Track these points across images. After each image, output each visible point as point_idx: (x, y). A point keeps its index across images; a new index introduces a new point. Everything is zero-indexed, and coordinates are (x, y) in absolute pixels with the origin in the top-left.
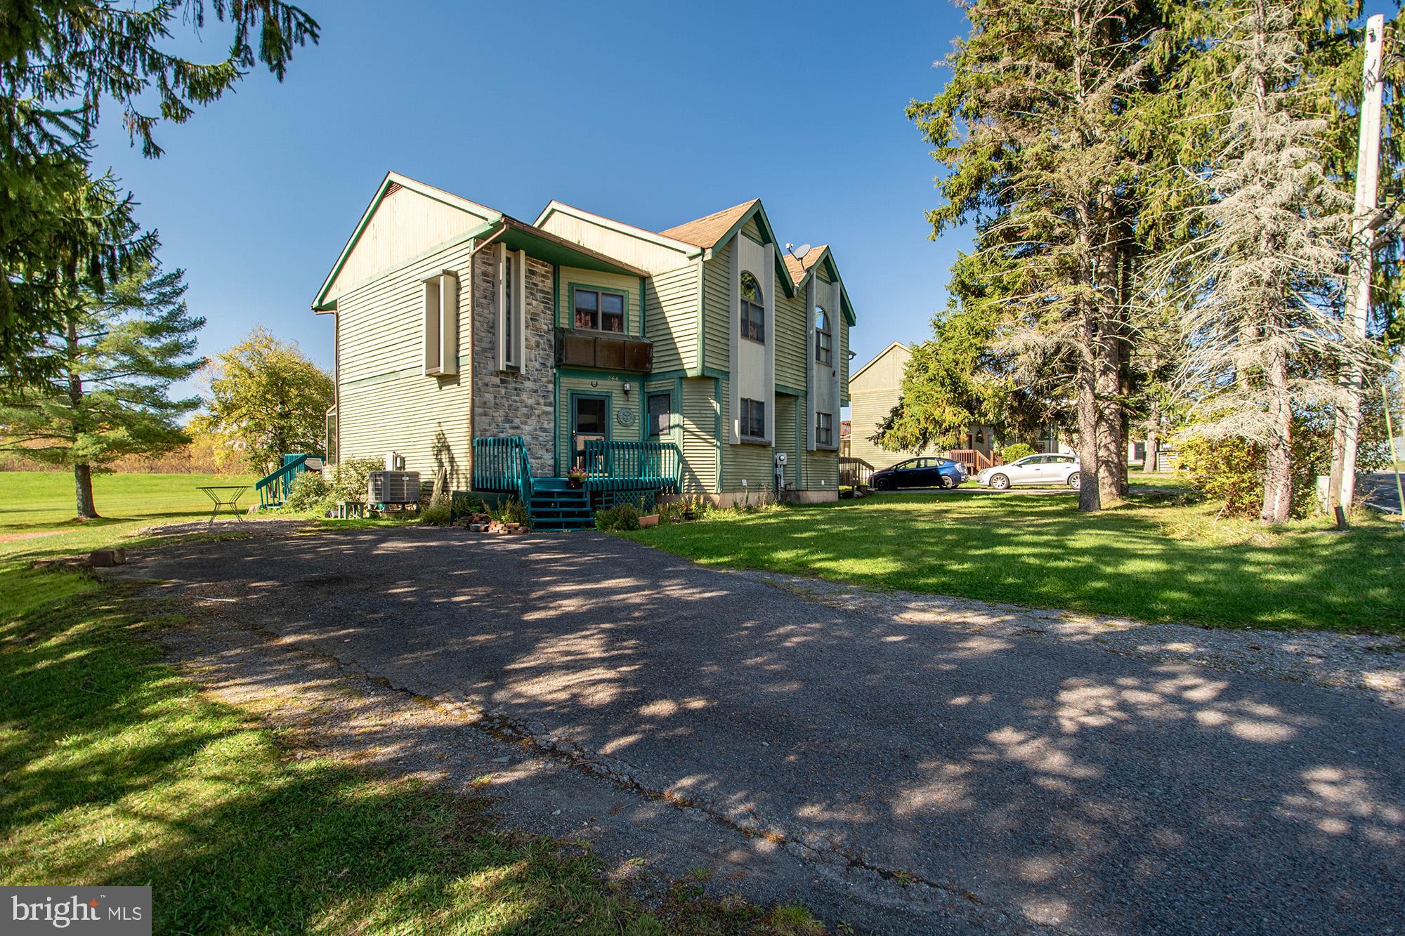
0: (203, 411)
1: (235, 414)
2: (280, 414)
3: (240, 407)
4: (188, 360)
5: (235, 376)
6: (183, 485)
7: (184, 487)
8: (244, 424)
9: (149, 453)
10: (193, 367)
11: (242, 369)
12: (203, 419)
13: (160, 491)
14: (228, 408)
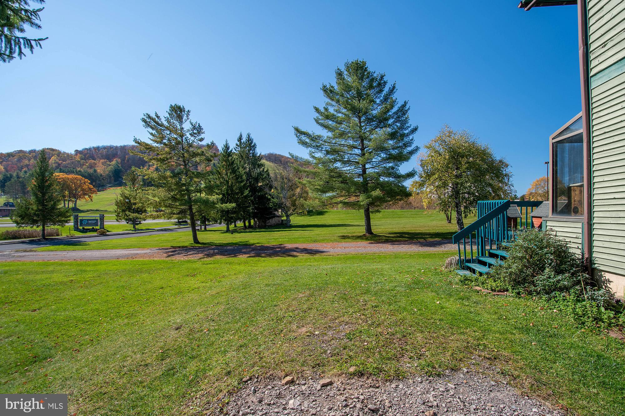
0: (416, 178)
1: (432, 179)
2: (456, 176)
3: (434, 174)
4: (409, 149)
5: (432, 156)
6: (412, 214)
7: (412, 216)
8: (437, 184)
9: (391, 202)
10: (412, 153)
11: (436, 151)
12: (417, 182)
13: (404, 217)
14: (428, 175)
